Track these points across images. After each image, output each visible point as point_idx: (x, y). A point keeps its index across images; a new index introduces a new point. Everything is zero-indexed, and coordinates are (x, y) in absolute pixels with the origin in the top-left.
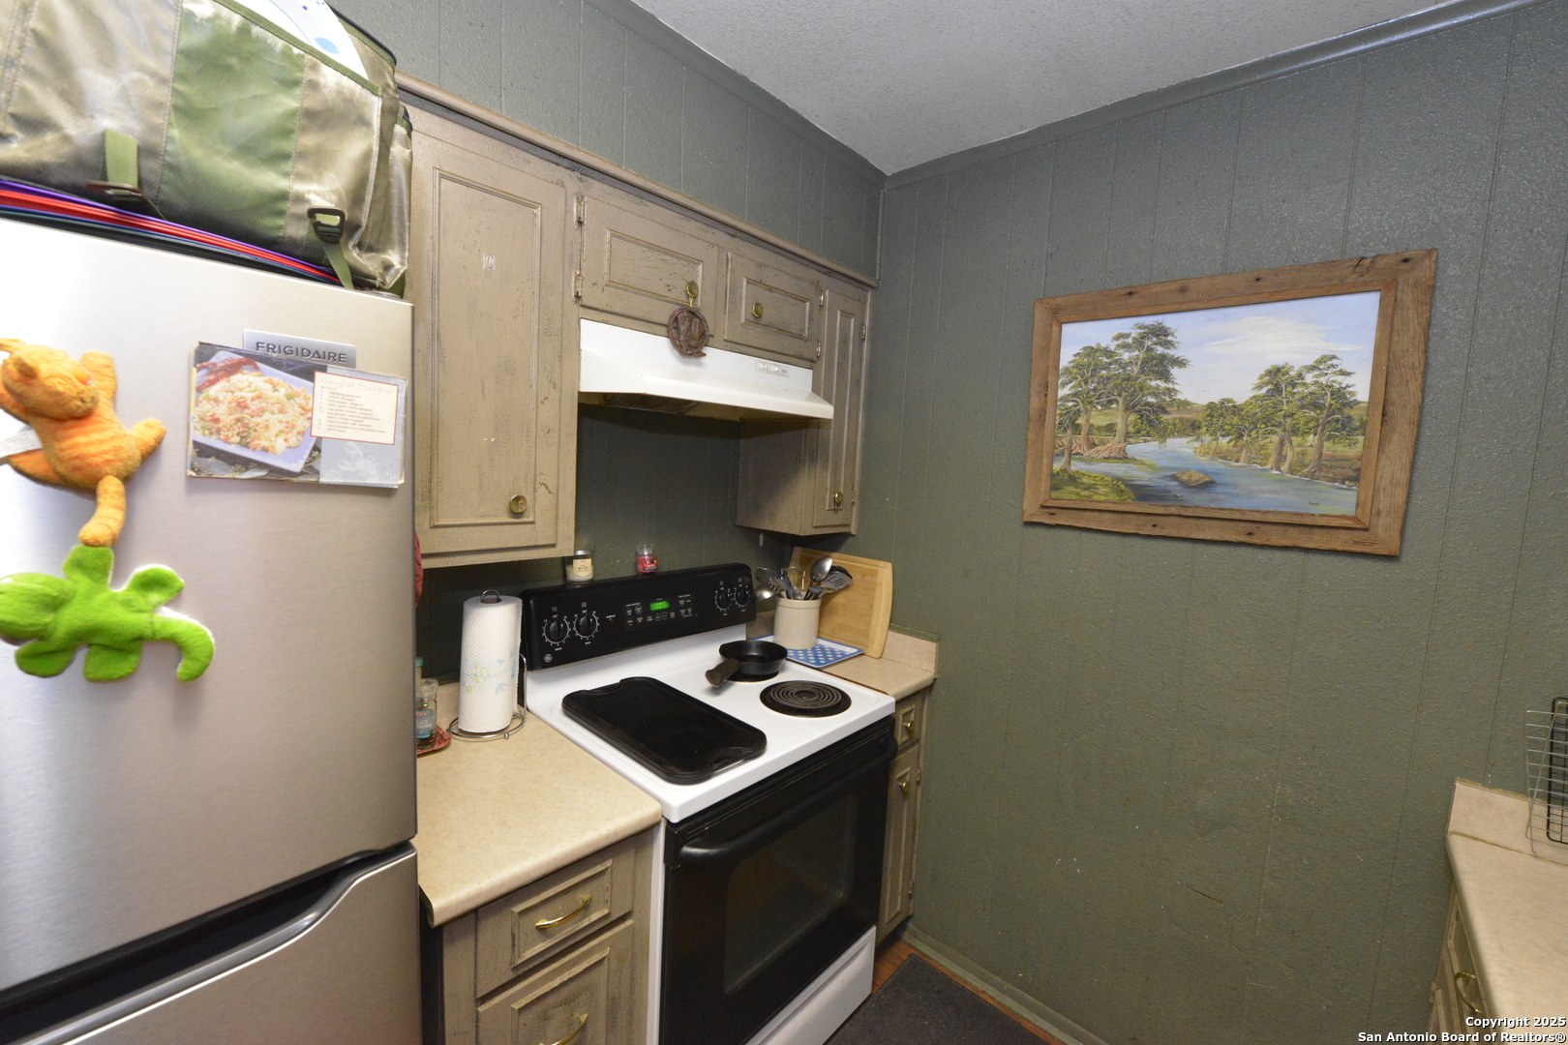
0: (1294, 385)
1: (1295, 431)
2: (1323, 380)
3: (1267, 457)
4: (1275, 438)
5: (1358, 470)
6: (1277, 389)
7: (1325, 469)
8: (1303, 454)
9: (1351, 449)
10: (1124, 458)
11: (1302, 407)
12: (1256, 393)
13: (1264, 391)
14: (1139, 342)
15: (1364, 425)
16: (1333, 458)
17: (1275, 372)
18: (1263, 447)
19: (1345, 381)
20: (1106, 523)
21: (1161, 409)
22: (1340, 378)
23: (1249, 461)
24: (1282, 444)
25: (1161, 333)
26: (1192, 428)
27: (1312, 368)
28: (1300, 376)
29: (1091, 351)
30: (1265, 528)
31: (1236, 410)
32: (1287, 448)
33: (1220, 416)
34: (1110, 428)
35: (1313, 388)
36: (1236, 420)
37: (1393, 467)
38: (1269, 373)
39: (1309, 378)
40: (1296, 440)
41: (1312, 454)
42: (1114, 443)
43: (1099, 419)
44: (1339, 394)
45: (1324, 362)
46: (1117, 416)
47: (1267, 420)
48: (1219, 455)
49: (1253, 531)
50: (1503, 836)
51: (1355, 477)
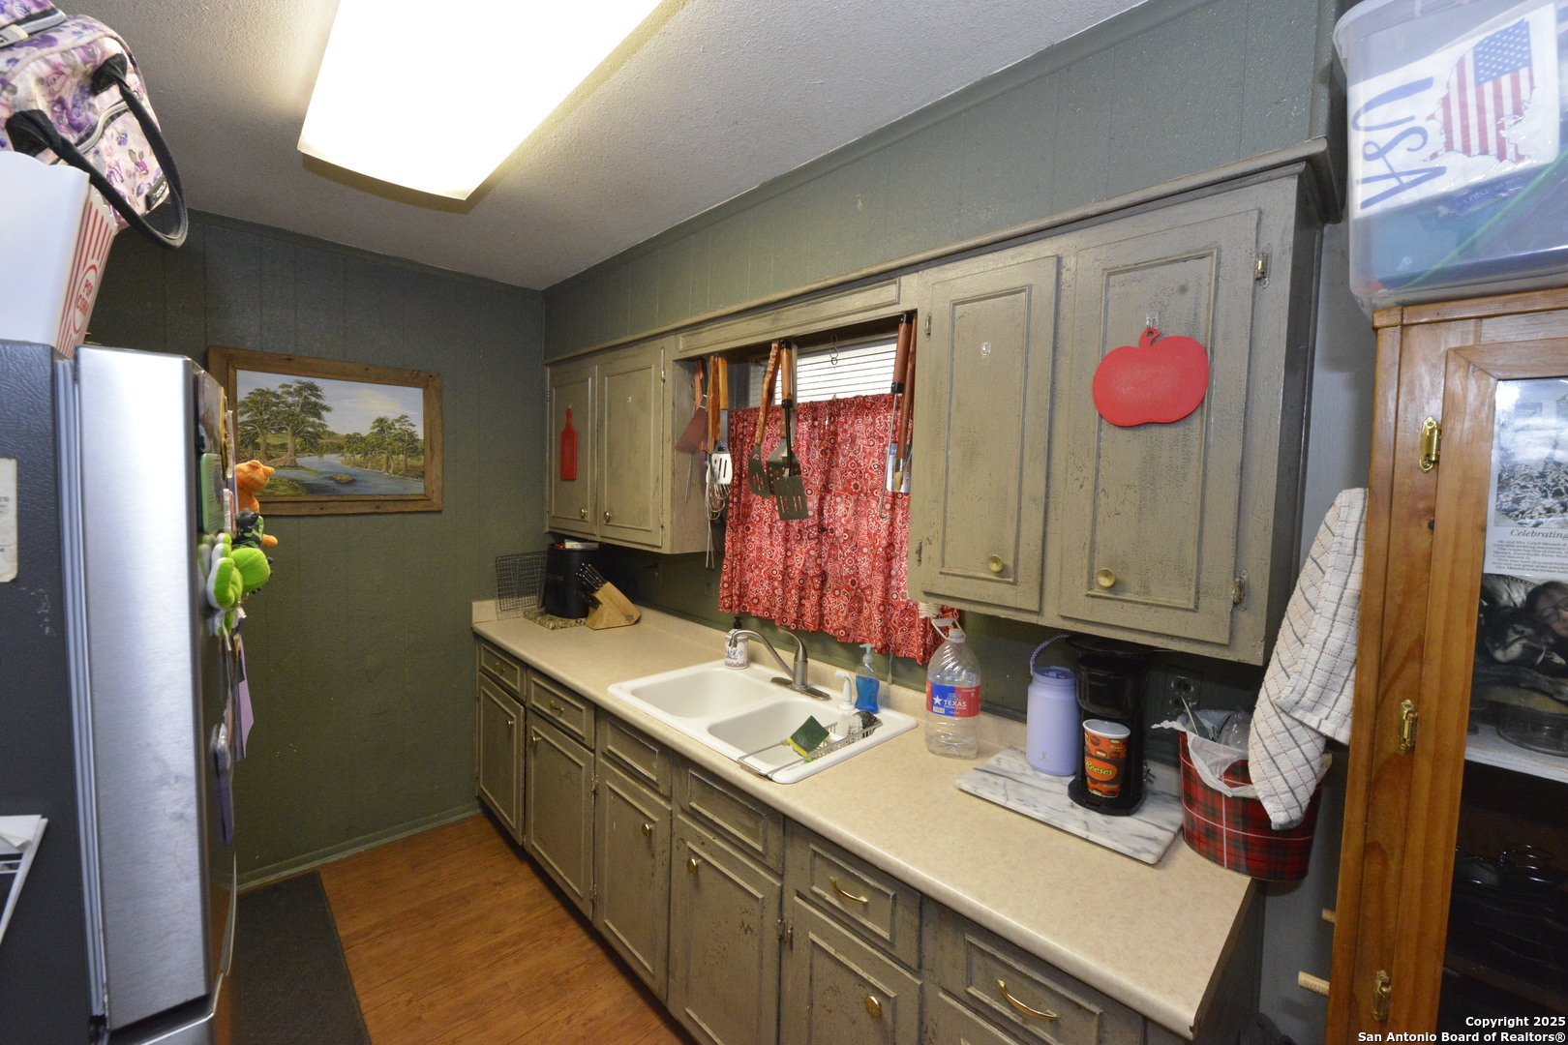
0: (391, 429)
1: (393, 452)
2: (403, 427)
3: (382, 466)
4: (384, 456)
5: (423, 472)
6: (382, 430)
7: (410, 472)
8: (399, 464)
9: (418, 462)
10: (296, 467)
11: (395, 440)
12: (372, 431)
13: (376, 430)
14: (299, 392)
15: (423, 450)
16: (412, 467)
17: (381, 421)
18: (379, 461)
19: (413, 429)
20: (288, 510)
21: (317, 436)
22: (411, 427)
23: (373, 468)
24: (388, 458)
25: (313, 388)
26: (338, 449)
27: (398, 421)
28: (393, 424)
29: (262, 393)
30: (385, 503)
31: (363, 439)
32: (391, 461)
33: (353, 442)
34: (283, 446)
35: (399, 431)
36: (363, 445)
37: (435, 471)
38: (377, 421)
39: (397, 426)
40: (395, 457)
41: (402, 464)
42: (286, 457)
43: (273, 439)
44: (411, 435)
45: (402, 418)
46: (287, 438)
47: (380, 446)
48: (356, 464)
49: (381, 506)
50: (489, 617)
51: (422, 475)
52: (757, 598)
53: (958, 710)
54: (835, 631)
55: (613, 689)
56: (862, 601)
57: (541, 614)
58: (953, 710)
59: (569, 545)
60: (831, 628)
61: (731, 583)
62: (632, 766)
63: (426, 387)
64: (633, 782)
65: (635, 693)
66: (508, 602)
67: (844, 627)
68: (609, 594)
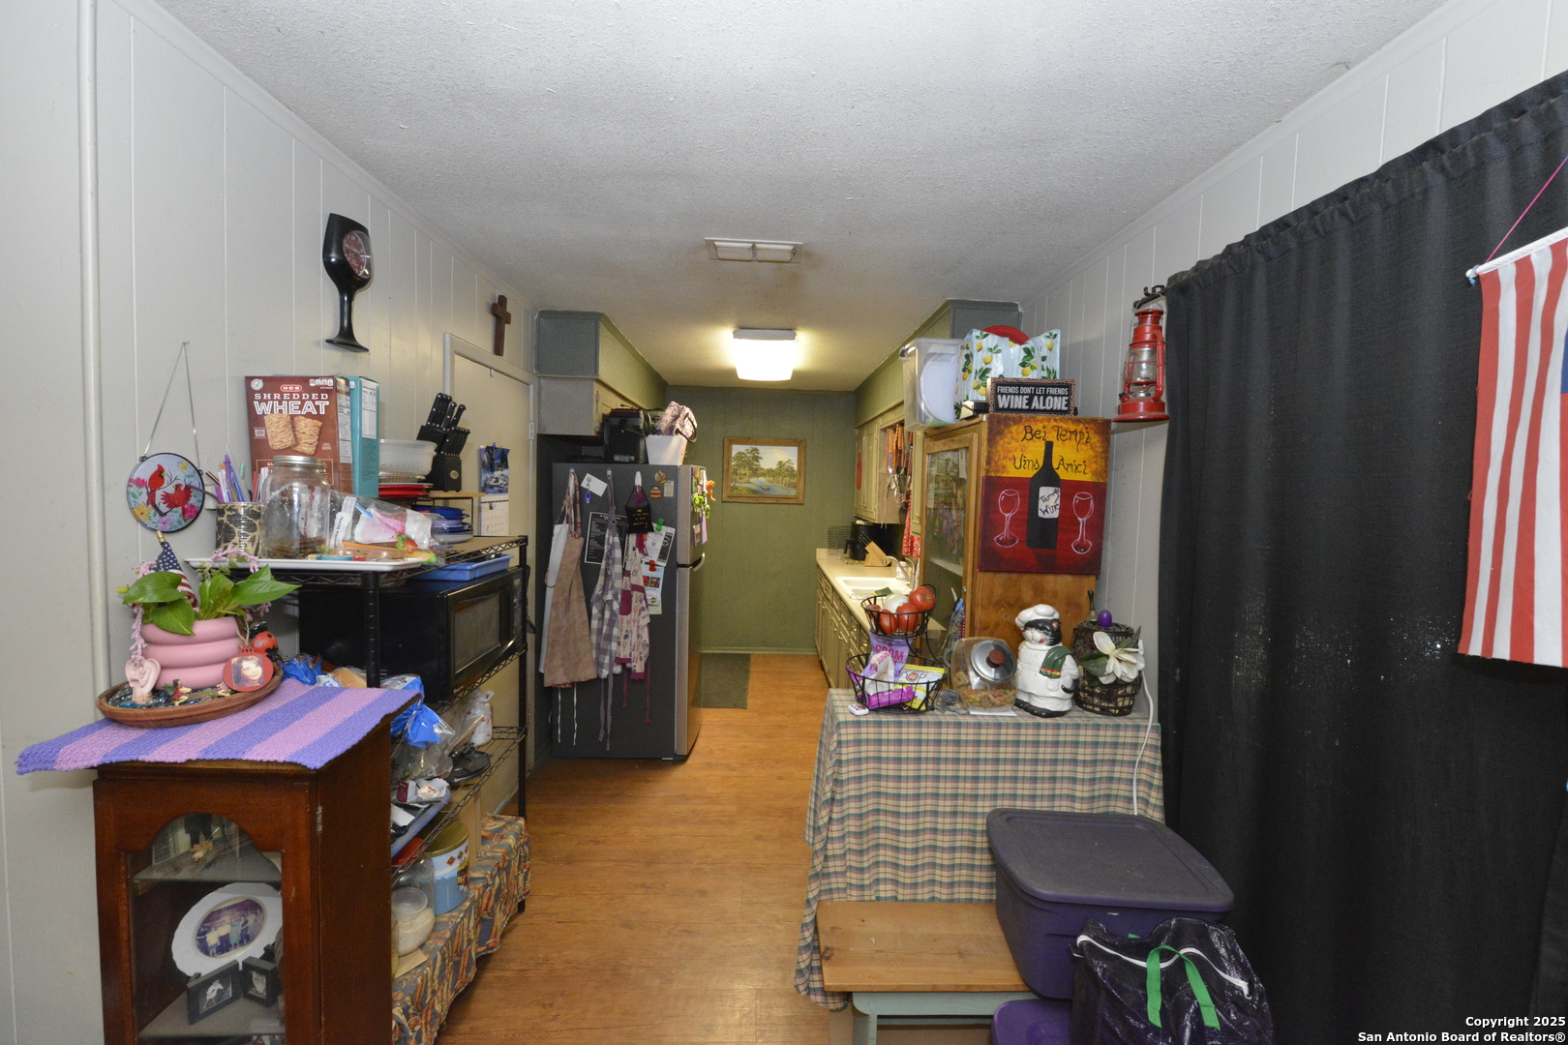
0: (784, 466)
1: (785, 477)
2: (789, 465)
3: (780, 482)
4: (781, 478)
5: (796, 485)
6: (781, 467)
7: (790, 485)
8: (785, 482)
9: (795, 481)
10: (749, 482)
11: (786, 471)
13: (778, 467)
14: (751, 452)
15: (797, 476)
16: (792, 483)
17: (780, 462)
18: (779, 480)
20: (746, 500)
21: (757, 470)
22: (792, 465)
23: (777, 483)
24: (783, 479)
25: (756, 450)
26: (764, 475)
27: (787, 462)
28: (785, 464)
29: (740, 453)
31: (773, 471)
33: (770, 472)
34: (745, 474)
35: (787, 467)
36: (773, 473)
37: (801, 485)
39: (787, 465)
41: (788, 482)
42: (746, 479)
43: (743, 472)
44: (792, 469)
45: (789, 461)
46: (747, 471)
47: (779, 474)
48: (771, 482)
49: (779, 501)
50: (823, 556)
51: (795, 487)
55: (837, 578)
59: (858, 523)
61: (908, 541)
63: (799, 446)
65: (845, 581)
66: (834, 551)
68: (873, 548)
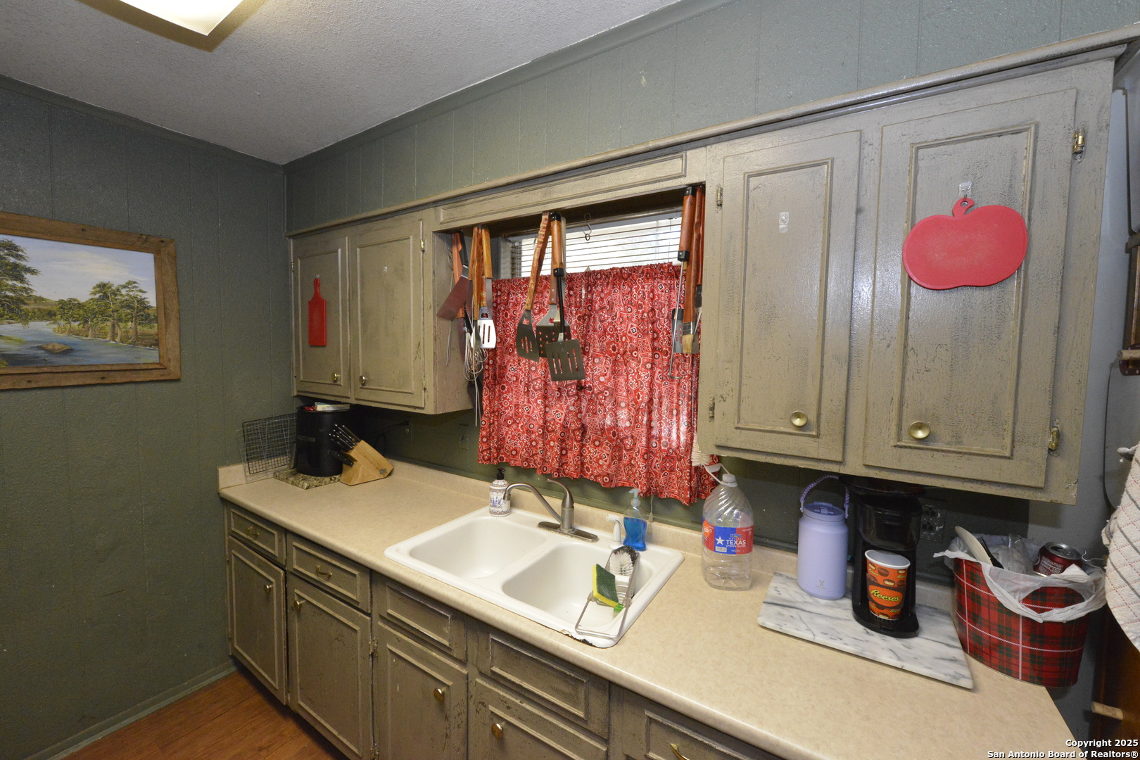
0: (116, 295)
1: (120, 320)
2: (131, 293)
3: (106, 334)
4: (109, 324)
5: (157, 340)
6: (105, 296)
7: (139, 340)
8: (127, 332)
9: (152, 330)
11: (122, 307)
12: (92, 297)
13: (97, 296)
15: (156, 319)
16: (143, 334)
17: (102, 286)
18: (102, 329)
19: (144, 296)
21: (20, 301)
22: (140, 294)
23: (95, 336)
24: (113, 326)
25: (10, 247)
26: (49, 315)
27: (124, 287)
28: (118, 290)
30: (112, 373)
31: (80, 306)
32: (117, 328)
33: (70, 309)
35: (126, 297)
36: (81, 312)
37: (171, 340)
38: (99, 286)
39: (124, 292)
40: (122, 325)
41: (132, 333)
44: (141, 301)
45: (130, 284)
47: (102, 313)
48: (72, 332)
49: (105, 377)
50: (237, 482)
51: (156, 344)
52: (515, 450)
53: (738, 548)
54: (596, 477)
55: (390, 552)
56: (621, 450)
57: (293, 474)
58: (735, 548)
59: (320, 407)
60: (592, 474)
61: (489, 437)
62: (418, 631)
63: (157, 253)
64: (420, 646)
65: (413, 553)
66: (257, 465)
67: (608, 474)
68: (363, 451)
